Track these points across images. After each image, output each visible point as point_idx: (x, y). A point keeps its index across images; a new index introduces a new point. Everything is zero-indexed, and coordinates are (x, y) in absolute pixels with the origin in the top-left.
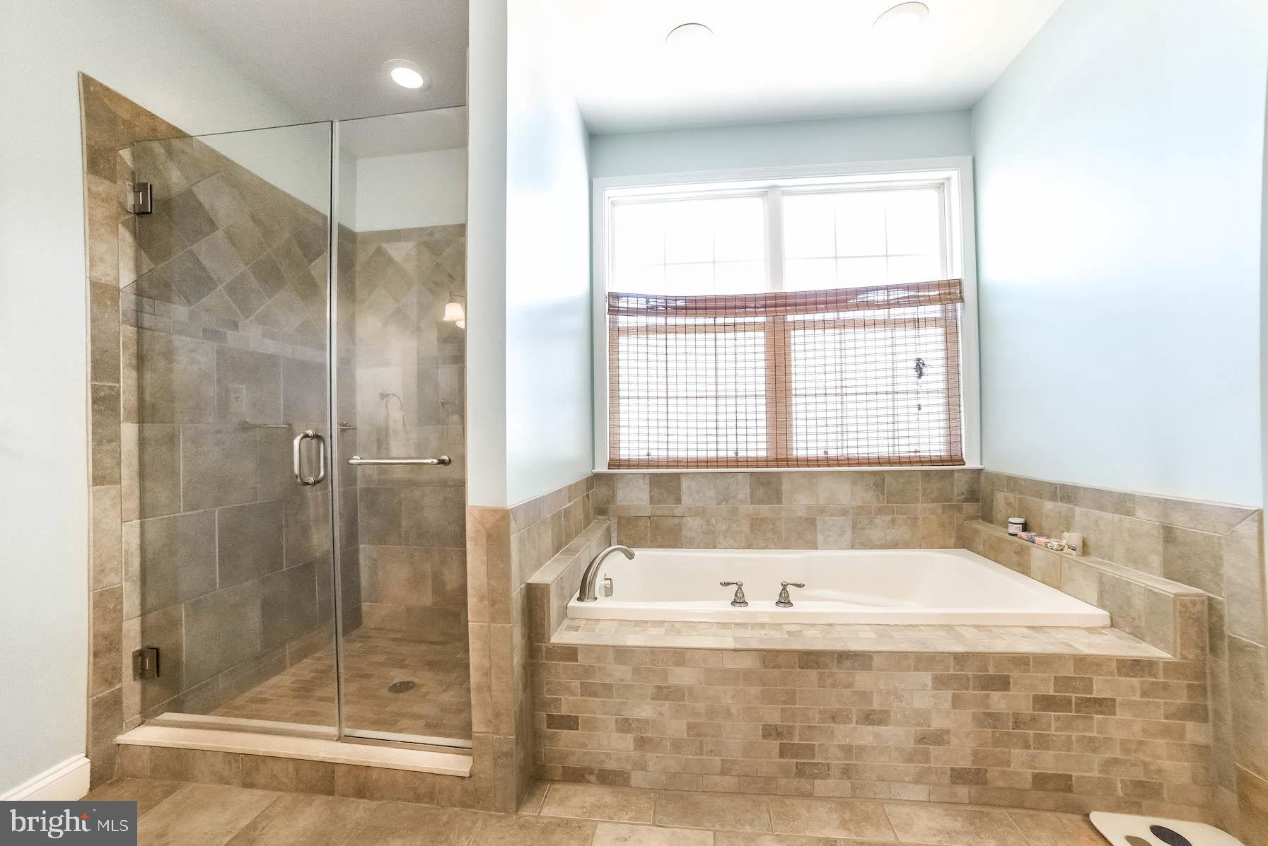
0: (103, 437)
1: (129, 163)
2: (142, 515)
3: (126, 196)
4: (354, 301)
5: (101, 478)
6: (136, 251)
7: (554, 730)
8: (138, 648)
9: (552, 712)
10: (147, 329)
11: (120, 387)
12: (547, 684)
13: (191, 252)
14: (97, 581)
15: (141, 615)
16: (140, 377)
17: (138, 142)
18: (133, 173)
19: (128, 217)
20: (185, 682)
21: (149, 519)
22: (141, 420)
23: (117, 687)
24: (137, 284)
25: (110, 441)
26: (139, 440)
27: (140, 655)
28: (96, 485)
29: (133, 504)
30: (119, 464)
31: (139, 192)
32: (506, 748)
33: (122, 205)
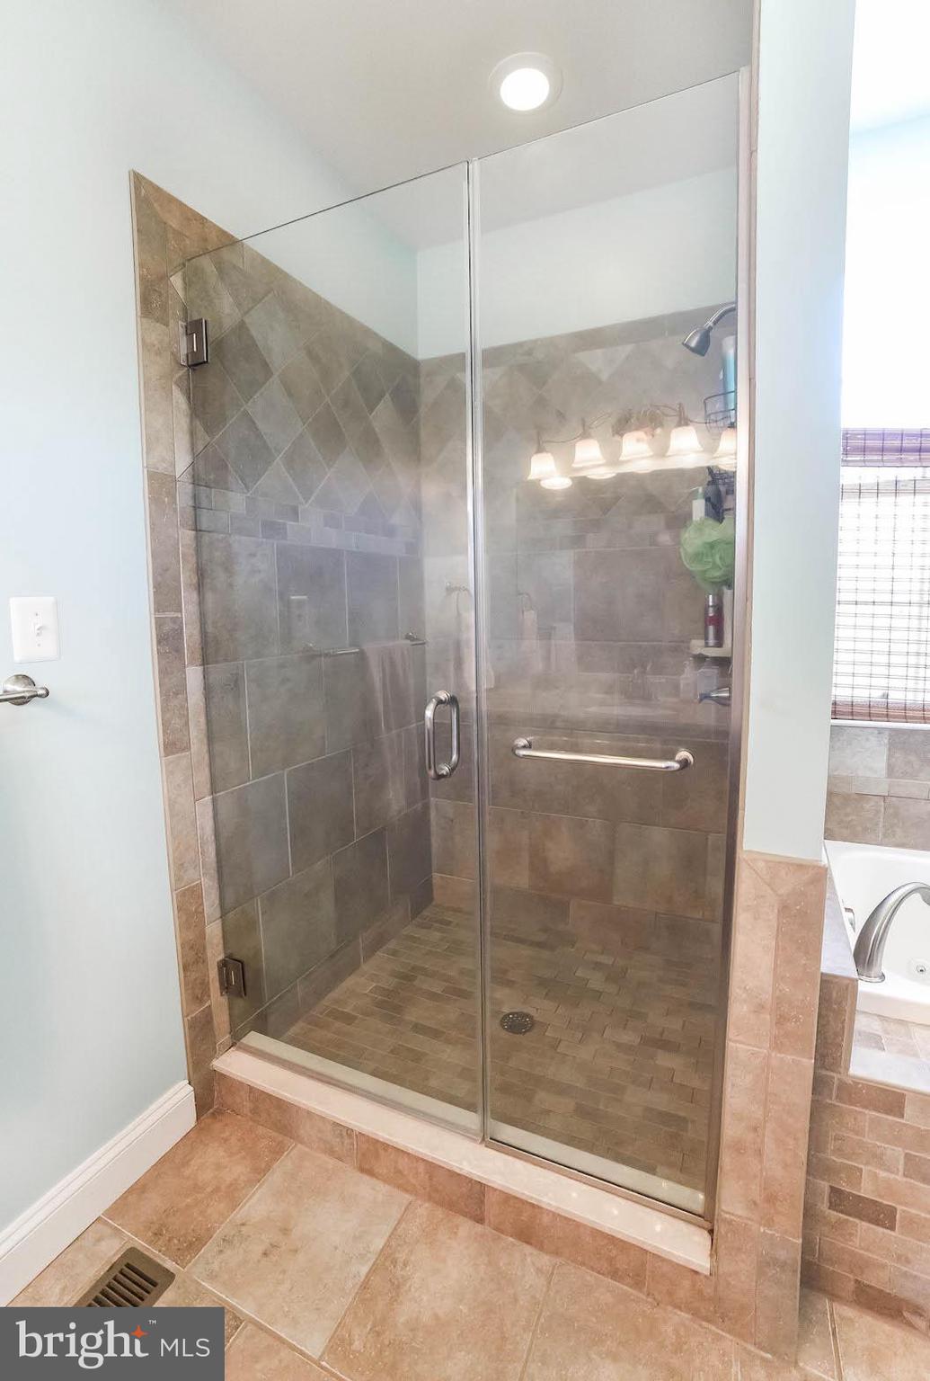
0: (171, 691)
1: (181, 294)
2: (213, 791)
3: (178, 343)
4: (419, 460)
5: (173, 745)
6: (191, 421)
7: (846, 1217)
8: (221, 957)
9: (842, 1185)
10: (204, 531)
11: (182, 617)
12: (836, 1139)
13: (246, 414)
14: (178, 879)
15: (221, 917)
16: (201, 603)
17: (189, 260)
18: (185, 310)
19: (181, 373)
20: (266, 993)
21: (220, 794)
22: (205, 662)
23: (207, 1005)
24: (193, 469)
25: (176, 694)
26: (205, 689)
27: (223, 965)
28: (168, 755)
29: (203, 777)
30: (187, 723)
31: (192, 334)
32: (782, 1255)
33: (175, 356)
